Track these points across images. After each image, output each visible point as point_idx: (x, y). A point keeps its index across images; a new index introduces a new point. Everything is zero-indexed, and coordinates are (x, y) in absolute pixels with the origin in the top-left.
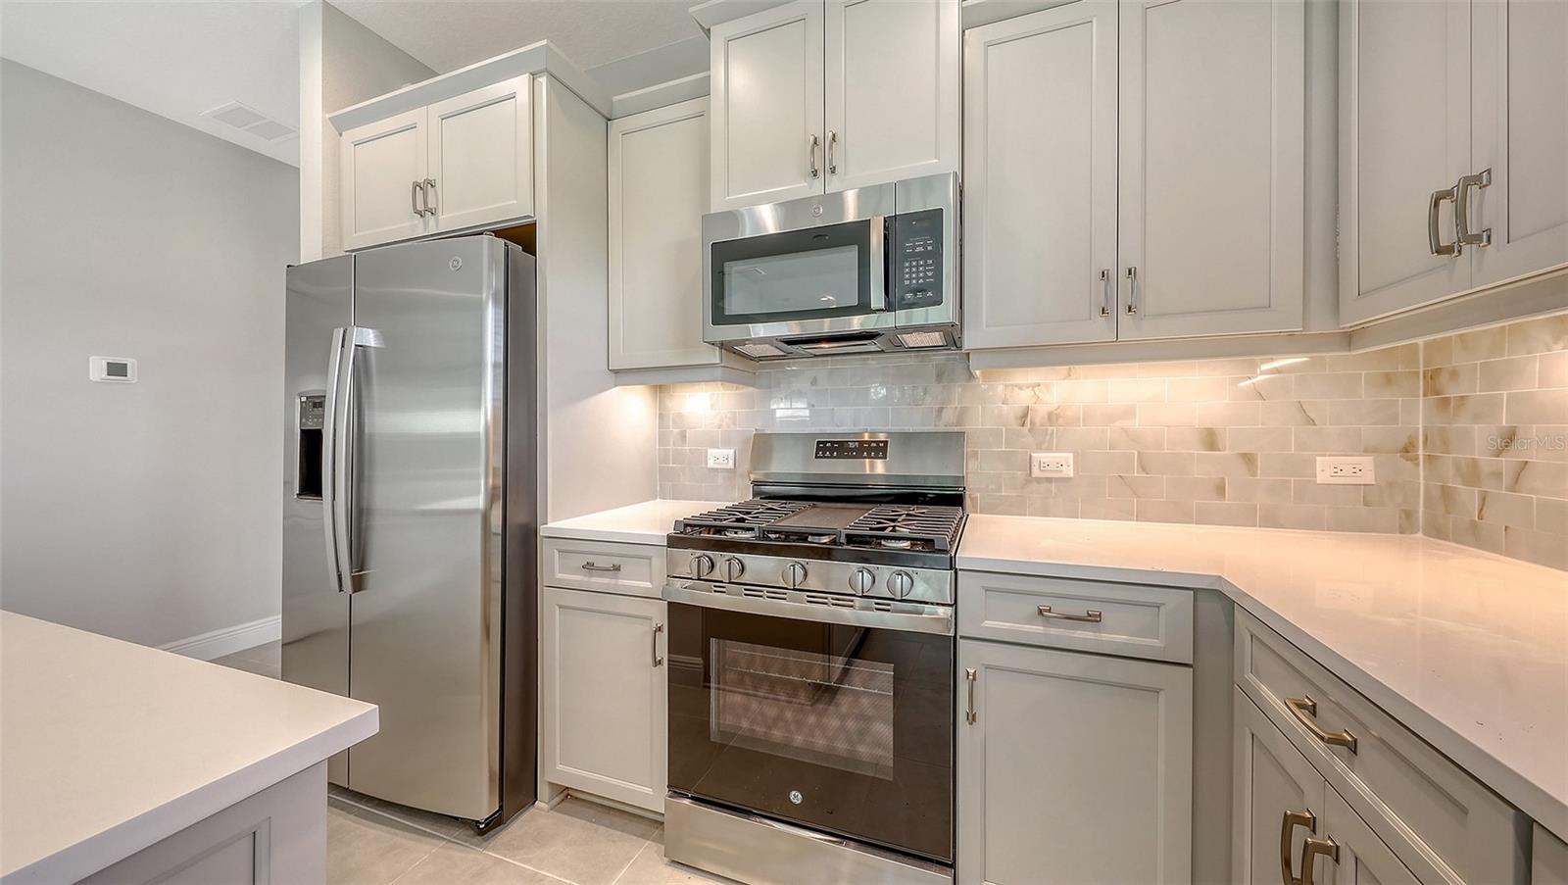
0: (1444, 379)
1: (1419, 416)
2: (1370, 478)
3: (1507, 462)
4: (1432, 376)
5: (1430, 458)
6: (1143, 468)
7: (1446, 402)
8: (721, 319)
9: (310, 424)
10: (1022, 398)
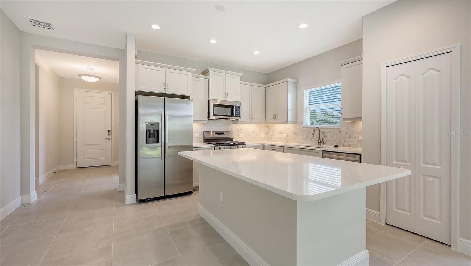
0: (269, 127)
1: (267, 130)
2: (264, 136)
3: (273, 134)
4: (268, 126)
5: (268, 134)
6: (249, 136)
7: (269, 129)
8: (214, 115)
9: (149, 129)
10: (238, 127)
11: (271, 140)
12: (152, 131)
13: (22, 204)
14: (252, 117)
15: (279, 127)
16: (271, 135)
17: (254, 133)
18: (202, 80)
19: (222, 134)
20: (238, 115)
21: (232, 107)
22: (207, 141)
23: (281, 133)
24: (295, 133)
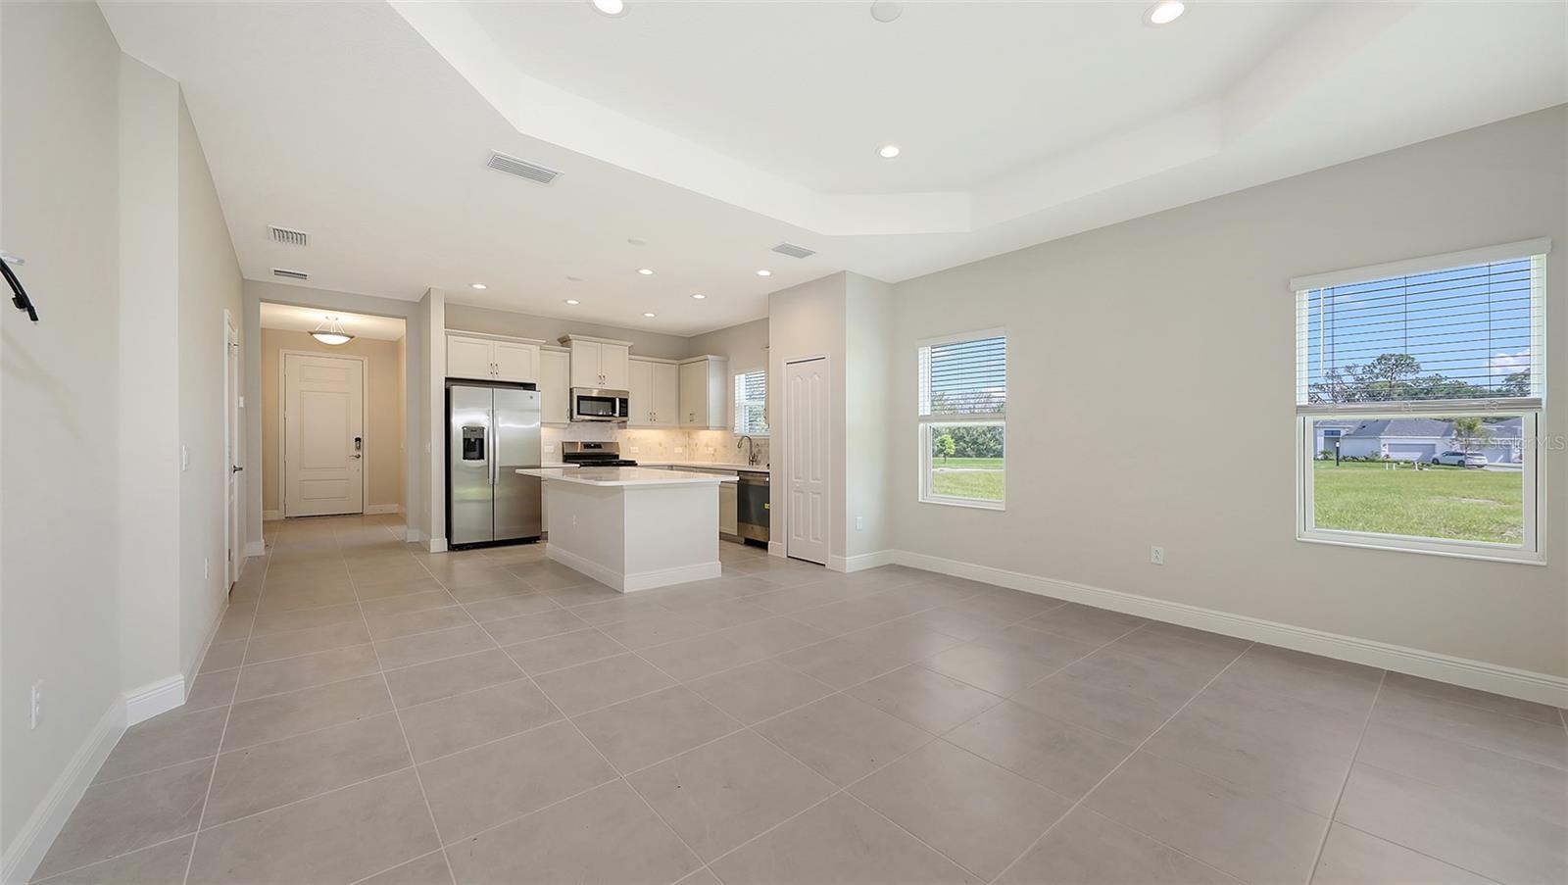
1: (685, 441)
3: (697, 447)
4: (689, 434)
5: (688, 447)
6: (646, 450)
7: (690, 438)
8: (579, 413)
9: (469, 437)
10: (629, 435)
11: (693, 460)
12: (473, 440)
15: (704, 436)
16: (693, 450)
17: (661, 445)
18: (558, 356)
19: (598, 446)
20: (624, 413)
21: (613, 401)
22: (568, 458)
23: (707, 446)
24: (725, 446)
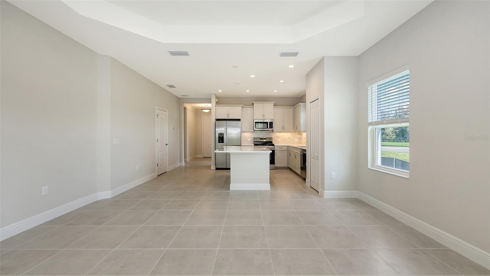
13: (180, 166)
14: (283, 128)
